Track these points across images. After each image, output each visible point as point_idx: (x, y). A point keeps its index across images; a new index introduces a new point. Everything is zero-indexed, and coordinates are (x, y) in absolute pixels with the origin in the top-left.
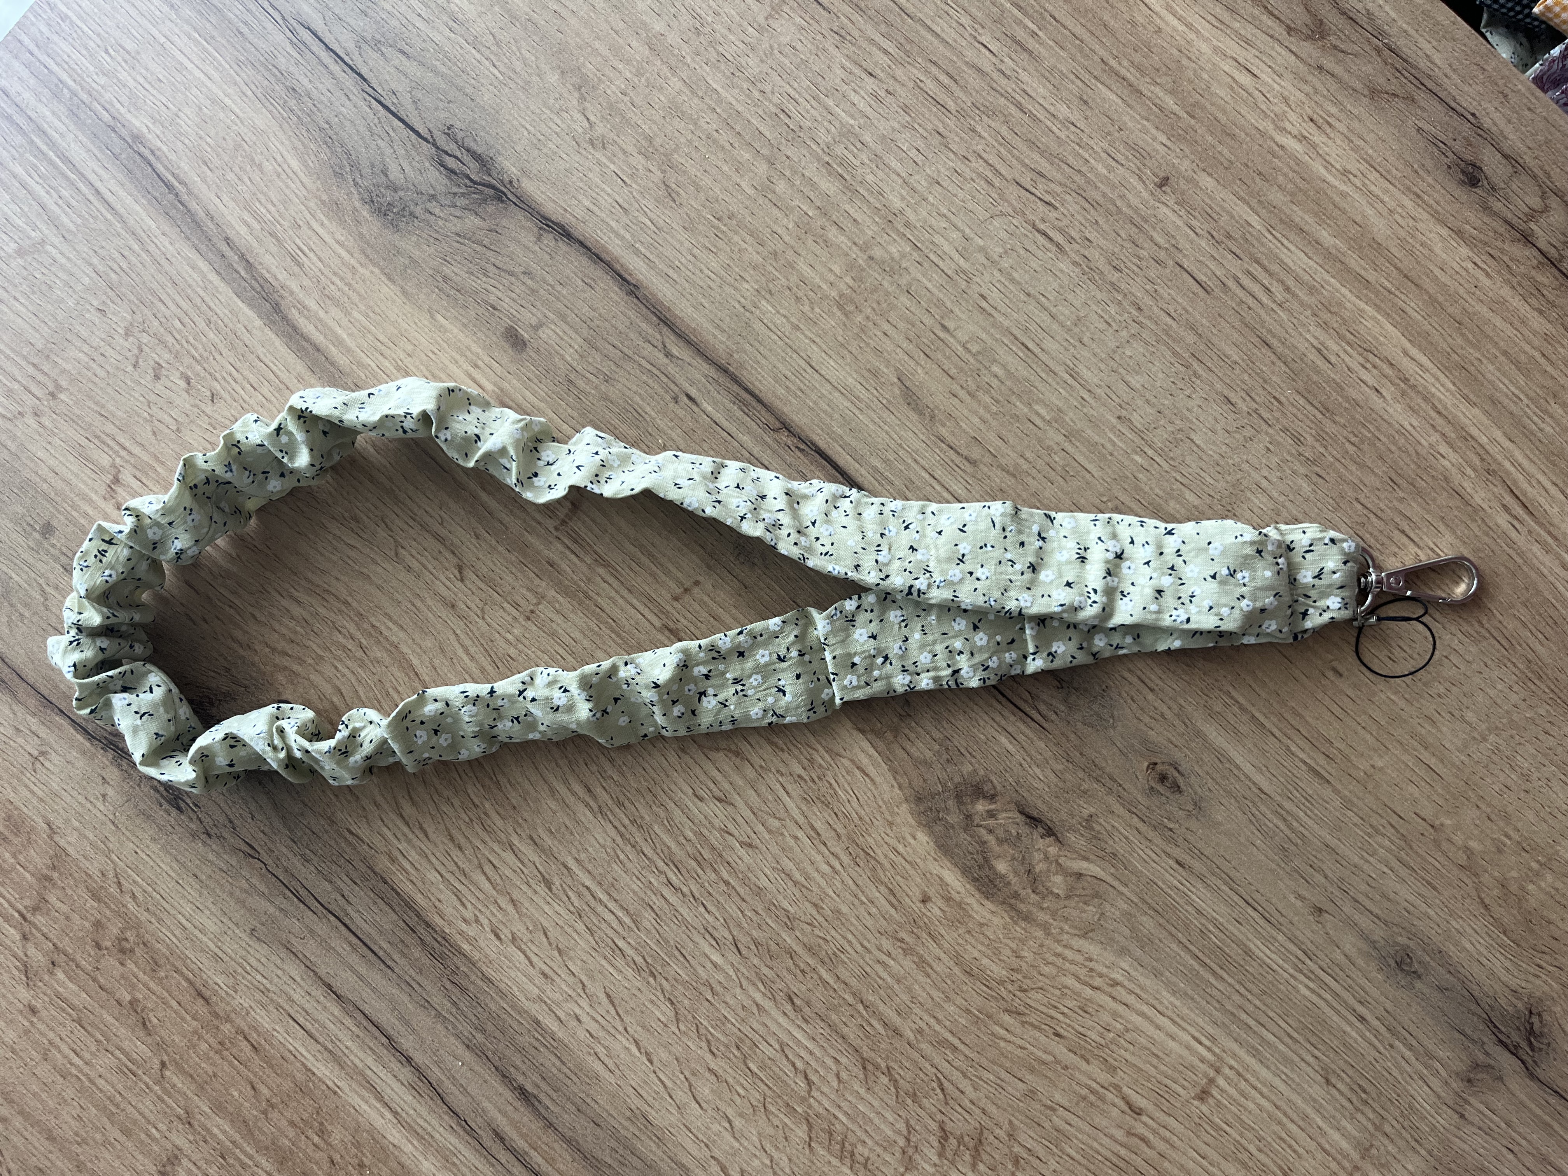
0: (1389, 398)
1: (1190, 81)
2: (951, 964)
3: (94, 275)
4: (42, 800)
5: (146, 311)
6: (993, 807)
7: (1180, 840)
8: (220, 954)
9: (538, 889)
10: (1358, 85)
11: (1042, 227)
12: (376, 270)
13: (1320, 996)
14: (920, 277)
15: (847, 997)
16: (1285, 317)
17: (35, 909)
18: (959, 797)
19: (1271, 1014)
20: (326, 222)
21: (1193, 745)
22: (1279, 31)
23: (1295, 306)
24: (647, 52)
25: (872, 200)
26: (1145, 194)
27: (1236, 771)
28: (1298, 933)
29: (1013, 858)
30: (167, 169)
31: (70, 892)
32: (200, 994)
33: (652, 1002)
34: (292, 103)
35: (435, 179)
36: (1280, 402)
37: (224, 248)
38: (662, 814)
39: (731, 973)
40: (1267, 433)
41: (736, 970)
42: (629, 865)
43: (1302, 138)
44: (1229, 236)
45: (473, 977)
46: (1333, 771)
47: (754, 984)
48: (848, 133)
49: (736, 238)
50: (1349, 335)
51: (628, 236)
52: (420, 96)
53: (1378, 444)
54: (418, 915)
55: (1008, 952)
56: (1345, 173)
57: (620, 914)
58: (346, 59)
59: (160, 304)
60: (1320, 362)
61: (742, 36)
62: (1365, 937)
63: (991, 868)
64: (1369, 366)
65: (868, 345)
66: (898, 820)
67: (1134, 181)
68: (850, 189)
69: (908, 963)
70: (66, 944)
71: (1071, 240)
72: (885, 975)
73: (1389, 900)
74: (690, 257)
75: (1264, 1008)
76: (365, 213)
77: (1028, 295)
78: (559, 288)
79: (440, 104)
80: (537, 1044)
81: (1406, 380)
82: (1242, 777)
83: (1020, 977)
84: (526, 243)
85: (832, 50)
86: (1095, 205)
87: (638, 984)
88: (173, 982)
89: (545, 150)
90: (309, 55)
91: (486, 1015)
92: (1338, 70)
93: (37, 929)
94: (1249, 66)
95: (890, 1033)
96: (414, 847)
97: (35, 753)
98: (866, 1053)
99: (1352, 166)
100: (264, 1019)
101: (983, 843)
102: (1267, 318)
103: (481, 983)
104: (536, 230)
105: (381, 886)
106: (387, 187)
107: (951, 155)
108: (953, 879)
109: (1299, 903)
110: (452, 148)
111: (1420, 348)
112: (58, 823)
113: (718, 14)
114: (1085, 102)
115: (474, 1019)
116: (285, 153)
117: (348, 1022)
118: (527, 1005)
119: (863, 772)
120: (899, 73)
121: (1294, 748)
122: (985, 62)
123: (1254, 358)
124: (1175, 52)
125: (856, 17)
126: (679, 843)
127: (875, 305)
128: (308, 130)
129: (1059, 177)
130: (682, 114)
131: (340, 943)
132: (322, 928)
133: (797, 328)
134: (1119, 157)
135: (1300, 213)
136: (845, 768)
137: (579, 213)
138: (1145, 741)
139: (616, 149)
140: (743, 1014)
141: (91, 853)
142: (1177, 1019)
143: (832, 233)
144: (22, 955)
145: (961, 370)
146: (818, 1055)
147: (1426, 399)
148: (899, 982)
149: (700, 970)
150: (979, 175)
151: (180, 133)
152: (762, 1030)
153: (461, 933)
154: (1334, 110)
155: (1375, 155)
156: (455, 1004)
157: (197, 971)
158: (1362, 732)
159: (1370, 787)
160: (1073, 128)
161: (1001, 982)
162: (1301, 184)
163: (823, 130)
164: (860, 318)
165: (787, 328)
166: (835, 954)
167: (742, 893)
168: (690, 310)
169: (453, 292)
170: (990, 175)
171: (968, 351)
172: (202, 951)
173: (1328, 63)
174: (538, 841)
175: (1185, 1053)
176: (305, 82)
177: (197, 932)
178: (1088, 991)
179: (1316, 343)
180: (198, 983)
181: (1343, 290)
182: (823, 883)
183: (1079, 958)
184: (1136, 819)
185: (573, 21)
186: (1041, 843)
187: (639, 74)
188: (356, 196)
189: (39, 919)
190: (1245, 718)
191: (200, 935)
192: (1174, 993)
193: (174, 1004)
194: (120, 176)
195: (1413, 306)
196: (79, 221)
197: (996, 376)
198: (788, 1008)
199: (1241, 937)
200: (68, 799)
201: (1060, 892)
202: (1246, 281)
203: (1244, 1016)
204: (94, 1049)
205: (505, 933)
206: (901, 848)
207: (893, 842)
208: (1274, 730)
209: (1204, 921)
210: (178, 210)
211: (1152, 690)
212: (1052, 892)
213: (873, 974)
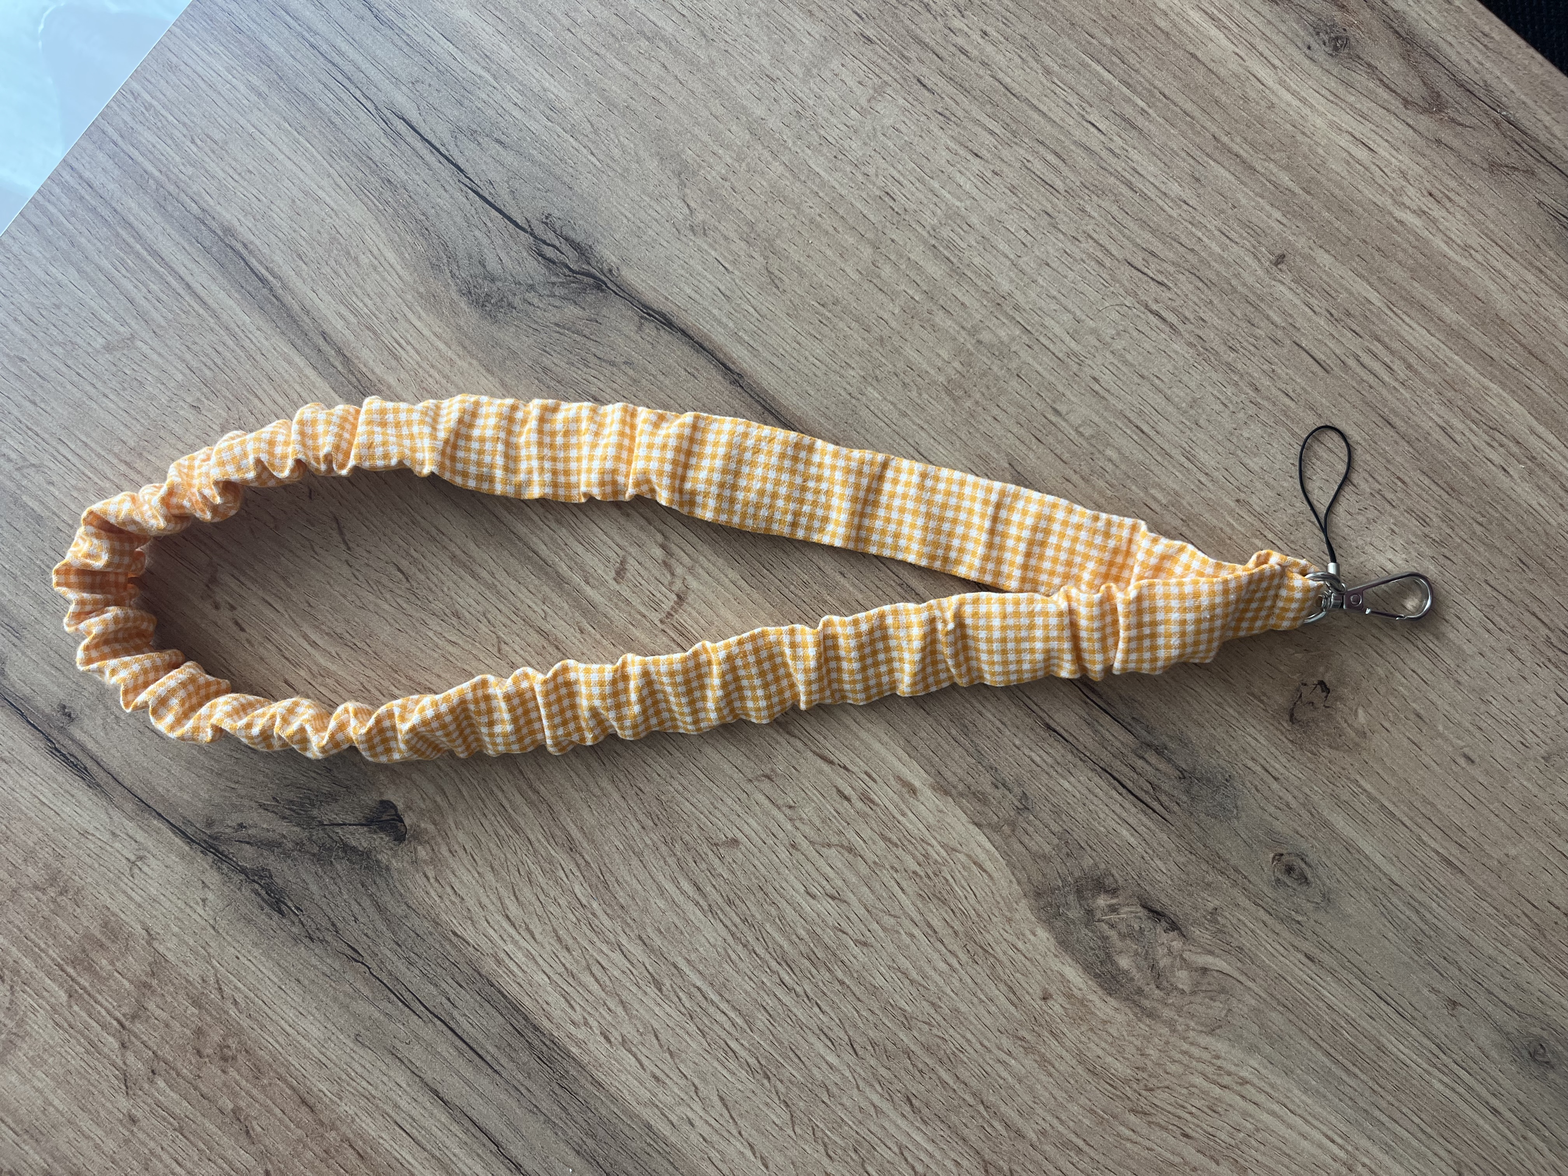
0: (1516, 476)
1: (1305, 157)
2: (1074, 1062)
3: (187, 371)
4: (140, 906)
5: (241, 408)
6: (1114, 901)
7: (1309, 934)
8: (324, 1059)
9: (648, 990)
10: (1476, 158)
11: (1155, 307)
12: (474, 362)
13: (1453, 1090)
14: (1030, 360)
15: (967, 1097)
16: (1408, 396)
17: (134, 1017)
18: (1079, 892)
19: (1405, 1110)
20: (423, 314)
21: (1320, 835)
22: (1396, 104)
23: (1418, 384)
24: (748, 137)
25: (979, 283)
26: (1260, 272)
27: (1365, 862)
28: (1433, 1028)
29: (1136, 954)
30: (261, 263)
31: (169, 999)
32: (304, 1102)
33: (767, 1104)
34: (388, 195)
35: (533, 268)
36: (1404, 482)
37: (321, 342)
38: (774, 912)
39: (847, 1074)
40: (1391, 515)
41: (853, 1071)
42: (741, 965)
43: (1421, 213)
44: (1348, 314)
45: (583, 1081)
46: (1466, 861)
47: (872, 1086)
48: (953, 215)
49: (841, 325)
50: (1473, 413)
51: (731, 325)
52: (517, 186)
53: (1505, 523)
54: (526, 1018)
55: (1134, 1051)
56: (1466, 248)
57: (732, 1015)
58: (442, 149)
59: (256, 401)
60: (1445, 441)
61: (844, 118)
62: (1499, 1029)
63: (1113, 963)
64: (1495, 444)
65: (978, 430)
66: (1017, 916)
67: (1249, 259)
68: (956, 272)
69: (1029, 1062)
70: (166, 1052)
71: (1185, 320)
72: (1005, 1074)
73: (1523, 991)
74: (794, 345)
75: (1396, 1104)
76: (463, 305)
77: (1142, 377)
78: (662, 378)
79: (538, 194)
80: (648, 1149)
81: (1533, 459)
82: (1372, 868)
83: (1145, 1075)
84: (627, 332)
85: (939, 133)
86: (1210, 284)
87: (752, 1087)
88: (276, 1089)
89: (645, 238)
90: (404, 146)
91: (597, 1120)
92: (1456, 143)
93: (136, 1036)
94: (1365, 140)
95: (1013, 1135)
96: (520, 948)
97: (133, 858)
98: (988, 1155)
99: (1474, 240)
100: (370, 1126)
101: (1105, 938)
102: (1390, 397)
103: (590, 1087)
104: (637, 318)
105: (488, 989)
106: (485, 278)
107: (1061, 236)
108: (1074, 974)
109: (1433, 997)
110: (550, 237)
111: (1546, 424)
112: (157, 929)
113: (820, 97)
114: (1198, 180)
115: (584, 1124)
116: (381, 246)
117: (455, 1128)
118: (639, 1109)
119: (980, 867)
120: (1005, 153)
121: (1425, 838)
122: (1094, 141)
123: (1376, 438)
124: (1288, 126)
125: (960, 98)
126: (792, 943)
127: (984, 390)
128: (404, 222)
129: (1171, 255)
130: (784, 200)
131: (445, 1047)
132: (428, 1032)
133: (905, 415)
134: (1233, 235)
135: (1421, 289)
136: (962, 864)
137: (680, 301)
138: (1270, 831)
139: (718, 236)
140: (860, 1116)
141: (191, 958)
142: (1309, 1118)
143: (939, 318)
144: (120, 1062)
145: (1074, 454)
146: (939, 1158)
147: (1553, 477)
148: (1020, 1081)
149: (815, 1071)
150: (1089, 255)
151: (273, 226)
152: (880, 1133)
153: (570, 1036)
154: (1453, 184)
155: (1496, 230)
156: (564, 1109)
157: (301, 1079)
158: (1496, 820)
159: (1503, 876)
160: (1185, 207)
161: (1126, 1081)
162: (1422, 260)
163: (928, 213)
164: (969, 403)
165: (895, 415)
166: (954, 1053)
167: (858, 993)
168: (795, 399)
169: (552, 383)
170: (1100, 254)
171: (1081, 434)
172: (306, 1057)
173: (1446, 136)
174: (647, 941)
175: (1317, 1152)
176: (401, 174)
177: (300, 1038)
178: (1217, 1090)
179: (1440, 421)
180: (302, 1089)
181: (1468, 368)
182: (941, 983)
183: (1206, 1056)
184: (1262, 912)
185: (672, 107)
186: (1164, 938)
187: (739, 159)
188: (454, 287)
189: (139, 1027)
190: (1374, 807)
191: (303, 1042)
192: (1305, 1091)
193: (277, 1111)
194: (211, 270)
195: (1539, 384)
196: (170, 316)
197: (1110, 460)
198: (907, 1109)
199: (1374, 1032)
200: (167, 904)
201: (1186, 988)
202: (1366, 359)
203: (1377, 1113)
204: (196, 1158)
205: (615, 1036)
206: (1020, 945)
207: (1012, 939)
208: (1405, 819)
209: (1334, 1016)
210: (273, 304)
211: (1276, 779)
212: (1176, 988)
213: (993, 1074)
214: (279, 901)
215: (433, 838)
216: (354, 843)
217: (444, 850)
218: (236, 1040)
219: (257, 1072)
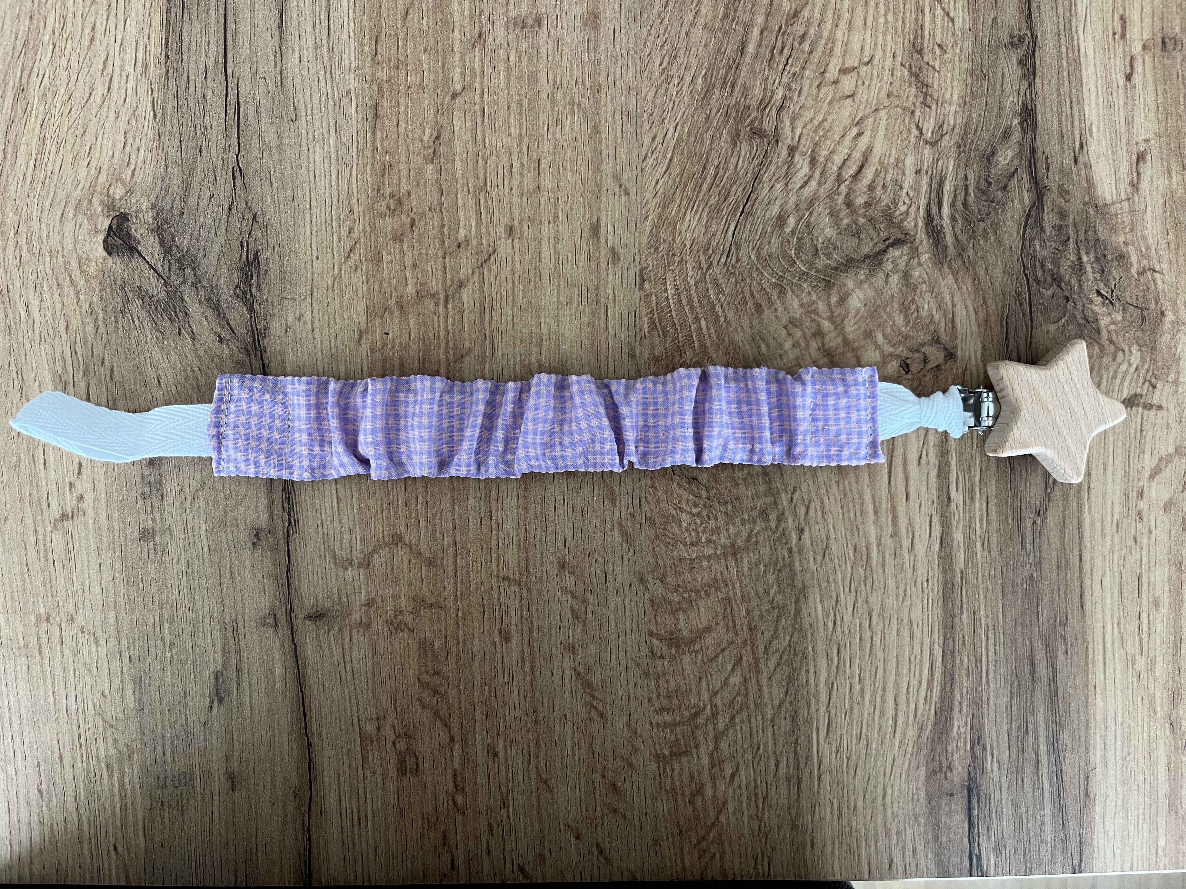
214: (249, 264)
215: (101, 193)
216: (157, 247)
217: (102, 179)
218: (377, 206)
219: (386, 170)
